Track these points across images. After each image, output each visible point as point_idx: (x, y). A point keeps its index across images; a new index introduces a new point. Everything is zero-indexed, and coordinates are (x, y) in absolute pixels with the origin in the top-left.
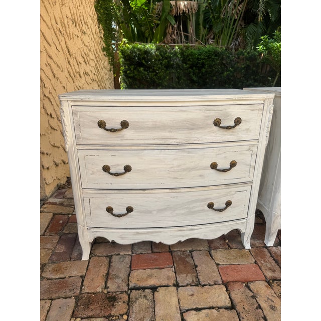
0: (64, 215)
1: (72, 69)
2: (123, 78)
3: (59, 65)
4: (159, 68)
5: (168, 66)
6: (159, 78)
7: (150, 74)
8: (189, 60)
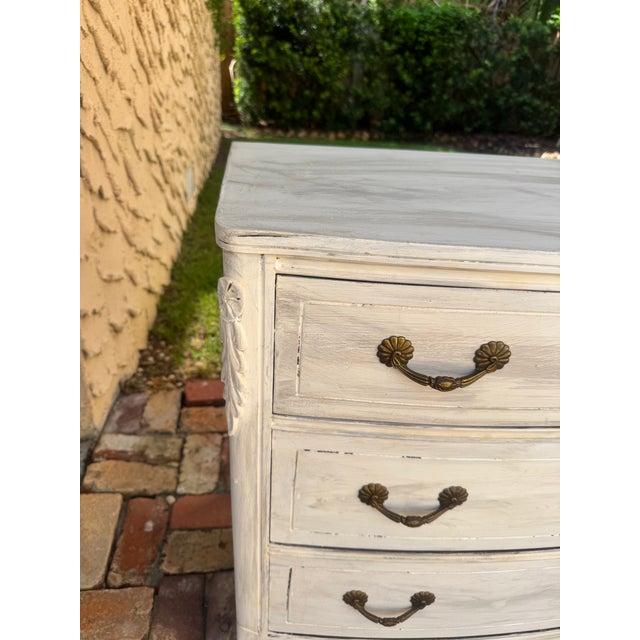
0: (153, 497)
1: (145, 43)
2: (242, 65)
3: (118, 33)
4: (328, 47)
5: (349, 44)
6: (327, 72)
7: (306, 59)
8: (398, 33)
